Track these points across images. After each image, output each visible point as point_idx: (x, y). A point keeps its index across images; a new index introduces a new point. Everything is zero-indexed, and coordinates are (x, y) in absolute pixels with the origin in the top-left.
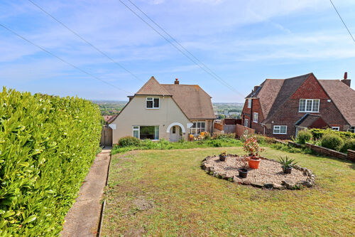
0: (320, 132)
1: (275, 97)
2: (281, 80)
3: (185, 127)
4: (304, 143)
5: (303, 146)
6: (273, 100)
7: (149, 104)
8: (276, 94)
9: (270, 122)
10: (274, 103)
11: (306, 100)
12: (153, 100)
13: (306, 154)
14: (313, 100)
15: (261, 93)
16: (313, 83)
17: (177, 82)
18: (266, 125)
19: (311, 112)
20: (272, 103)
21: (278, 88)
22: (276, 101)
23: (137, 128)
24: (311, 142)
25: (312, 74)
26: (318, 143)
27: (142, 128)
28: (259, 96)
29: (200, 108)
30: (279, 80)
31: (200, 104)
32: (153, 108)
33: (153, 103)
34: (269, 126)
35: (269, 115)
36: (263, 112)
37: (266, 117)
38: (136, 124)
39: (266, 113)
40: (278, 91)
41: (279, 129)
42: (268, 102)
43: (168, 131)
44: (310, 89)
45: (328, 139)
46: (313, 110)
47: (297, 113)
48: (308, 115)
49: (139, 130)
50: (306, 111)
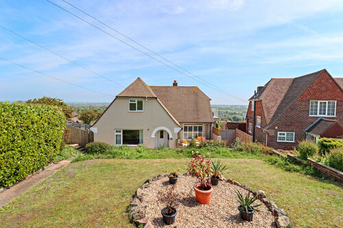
0: (333, 143)
1: (281, 99)
2: (290, 79)
3: (172, 131)
4: (306, 159)
5: (305, 162)
6: (279, 102)
7: (132, 107)
8: (283, 95)
9: (273, 128)
10: (279, 106)
11: (319, 102)
12: (136, 102)
13: (306, 174)
14: (327, 102)
15: (264, 94)
16: (327, 81)
17: (175, 84)
18: (268, 131)
19: (326, 116)
20: (278, 105)
21: (285, 89)
22: (282, 102)
23: (120, 131)
24: (314, 158)
25: (325, 71)
26: (324, 161)
27: (125, 132)
28: (261, 98)
29: (197, 110)
30: (288, 79)
31: (197, 106)
32: (137, 111)
33: (136, 106)
34: (272, 133)
35: (272, 120)
36: (266, 115)
37: (268, 121)
38: (118, 128)
39: (269, 117)
40: (285, 91)
41: (284, 136)
42: (272, 104)
43: (153, 136)
44: (323, 88)
45: (337, 156)
46: (328, 114)
47: (308, 118)
48: (321, 120)
49: (121, 134)
50: (318, 115)
